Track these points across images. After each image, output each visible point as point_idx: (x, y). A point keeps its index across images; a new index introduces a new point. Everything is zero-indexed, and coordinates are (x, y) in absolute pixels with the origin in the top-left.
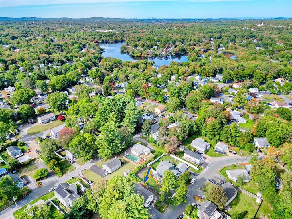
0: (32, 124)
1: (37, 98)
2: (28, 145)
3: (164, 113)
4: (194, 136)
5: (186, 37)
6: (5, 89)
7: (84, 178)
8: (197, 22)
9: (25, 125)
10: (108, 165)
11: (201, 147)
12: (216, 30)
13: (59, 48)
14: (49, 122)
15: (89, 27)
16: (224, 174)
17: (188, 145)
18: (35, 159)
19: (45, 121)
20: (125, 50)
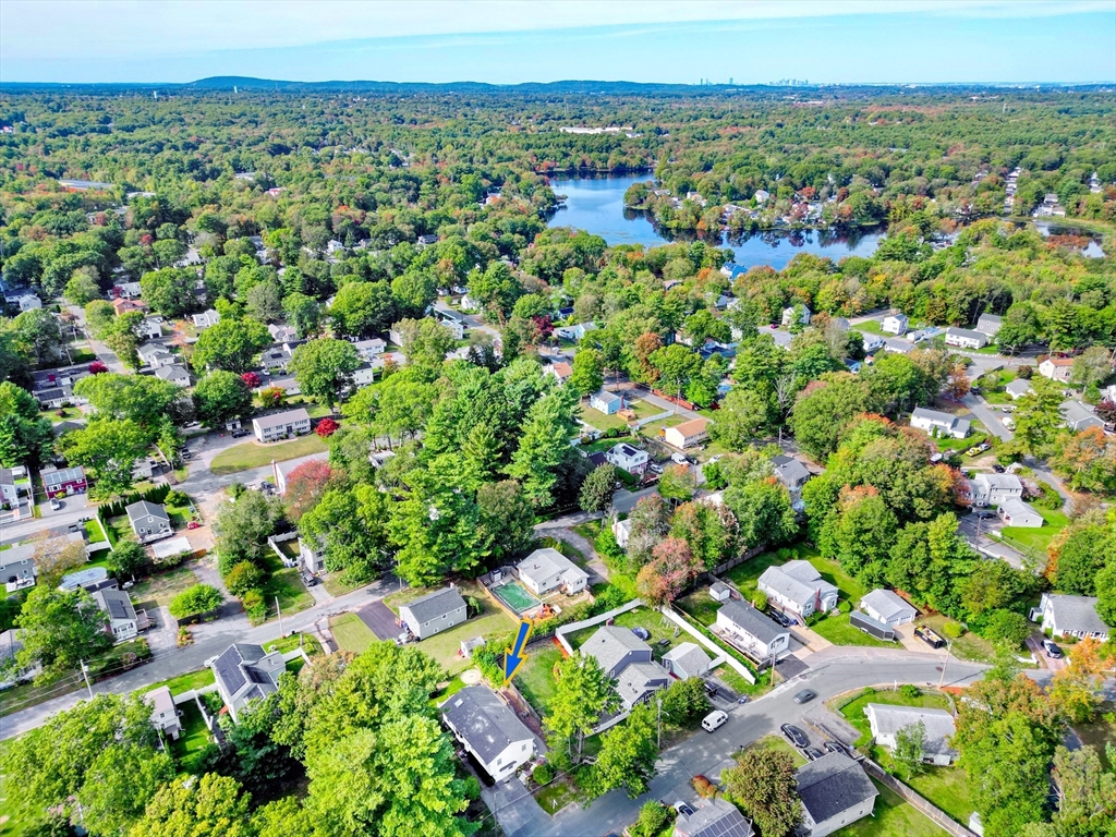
0: (235, 437)
1: (278, 356)
2: (200, 504)
3: (701, 448)
4: (785, 552)
5: (901, 161)
6: (193, 316)
7: (329, 641)
8: (977, 101)
9: (213, 441)
10: (414, 608)
11: (794, 597)
12: (1050, 132)
13: (408, 189)
14: (287, 437)
15: (538, 114)
16: (856, 717)
17: (750, 584)
18: (200, 555)
19: (274, 432)
20: (641, 202)
